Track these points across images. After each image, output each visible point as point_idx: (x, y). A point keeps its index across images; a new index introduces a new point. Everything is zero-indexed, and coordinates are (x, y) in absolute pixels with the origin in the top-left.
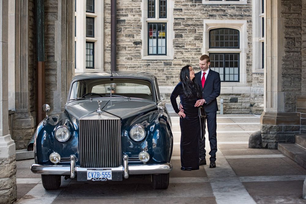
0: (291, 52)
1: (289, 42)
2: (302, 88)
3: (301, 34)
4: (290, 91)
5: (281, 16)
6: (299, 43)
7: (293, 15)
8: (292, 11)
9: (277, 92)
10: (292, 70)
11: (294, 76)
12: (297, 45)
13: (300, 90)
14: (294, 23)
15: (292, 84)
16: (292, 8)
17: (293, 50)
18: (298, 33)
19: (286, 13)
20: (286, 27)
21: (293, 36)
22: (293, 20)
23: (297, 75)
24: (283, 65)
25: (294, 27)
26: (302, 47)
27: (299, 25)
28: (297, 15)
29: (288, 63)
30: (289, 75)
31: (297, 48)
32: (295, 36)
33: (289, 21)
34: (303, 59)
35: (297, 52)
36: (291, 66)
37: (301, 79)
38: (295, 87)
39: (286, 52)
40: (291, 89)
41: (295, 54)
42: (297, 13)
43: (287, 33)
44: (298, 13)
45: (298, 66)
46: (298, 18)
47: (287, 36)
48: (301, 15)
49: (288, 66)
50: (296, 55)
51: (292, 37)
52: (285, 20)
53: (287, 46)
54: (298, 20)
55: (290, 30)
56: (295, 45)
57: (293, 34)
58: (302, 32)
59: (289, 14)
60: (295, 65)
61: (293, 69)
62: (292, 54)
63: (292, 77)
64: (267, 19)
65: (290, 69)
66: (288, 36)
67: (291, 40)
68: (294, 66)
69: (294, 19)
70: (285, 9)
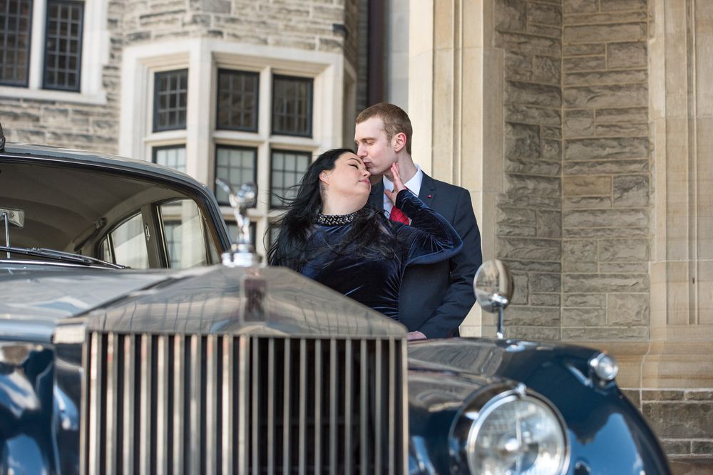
0: (529, 177)
1: (523, 141)
2: (564, 314)
3: (560, 116)
4: (524, 324)
5: (493, 43)
6: (556, 145)
7: (535, 42)
8: (530, 30)
9: (480, 328)
10: (532, 247)
11: (538, 267)
12: (548, 152)
13: (557, 321)
14: (537, 72)
15: (532, 298)
16: (530, 18)
17: (535, 170)
18: (550, 110)
19: (512, 34)
20: (513, 84)
21: (535, 117)
22: (534, 60)
23: (549, 264)
24: (500, 223)
25: (539, 89)
26: (563, 163)
27: (553, 82)
28: (548, 43)
29: (520, 218)
30: (520, 262)
31: (548, 164)
32: (542, 122)
33: (521, 62)
34: (566, 206)
35: (549, 180)
36: (527, 231)
37: (560, 279)
38: (541, 311)
39: (514, 176)
40: (527, 316)
41: (543, 185)
42: (546, 38)
43: (513, 108)
44: (551, 39)
45: (551, 233)
46: (550, 55)
47: (515, 118)
48: (560, 44)
49: (517, 231)
50: (545, 190)
51: (531, 122)
52: (507, 59)
53: (517, 154)
54: (549, 63)
55: (527, 96)
56: (540, 154)
57: (535, 113)
58: (563, 110)
59: (523, 40)
60: (543, 229)
61: (535, 242)
62: (531, 185)
63: (530, 273)
64: (437, 53)
65: (525, 241)
66: (518, 118)
67: (531, 133)
68: (539, 232)
69: (537, 57)
70: (508, 19)
